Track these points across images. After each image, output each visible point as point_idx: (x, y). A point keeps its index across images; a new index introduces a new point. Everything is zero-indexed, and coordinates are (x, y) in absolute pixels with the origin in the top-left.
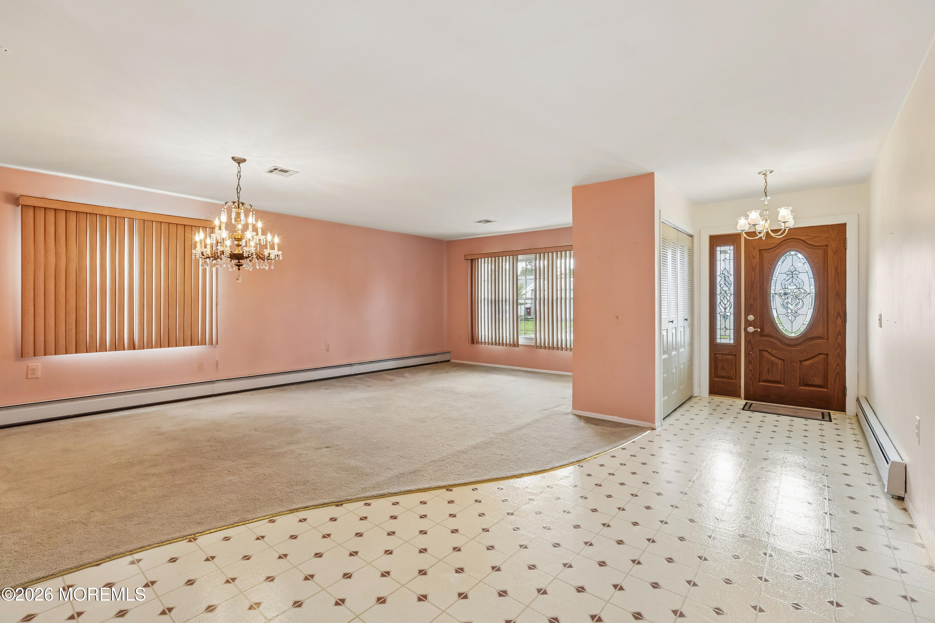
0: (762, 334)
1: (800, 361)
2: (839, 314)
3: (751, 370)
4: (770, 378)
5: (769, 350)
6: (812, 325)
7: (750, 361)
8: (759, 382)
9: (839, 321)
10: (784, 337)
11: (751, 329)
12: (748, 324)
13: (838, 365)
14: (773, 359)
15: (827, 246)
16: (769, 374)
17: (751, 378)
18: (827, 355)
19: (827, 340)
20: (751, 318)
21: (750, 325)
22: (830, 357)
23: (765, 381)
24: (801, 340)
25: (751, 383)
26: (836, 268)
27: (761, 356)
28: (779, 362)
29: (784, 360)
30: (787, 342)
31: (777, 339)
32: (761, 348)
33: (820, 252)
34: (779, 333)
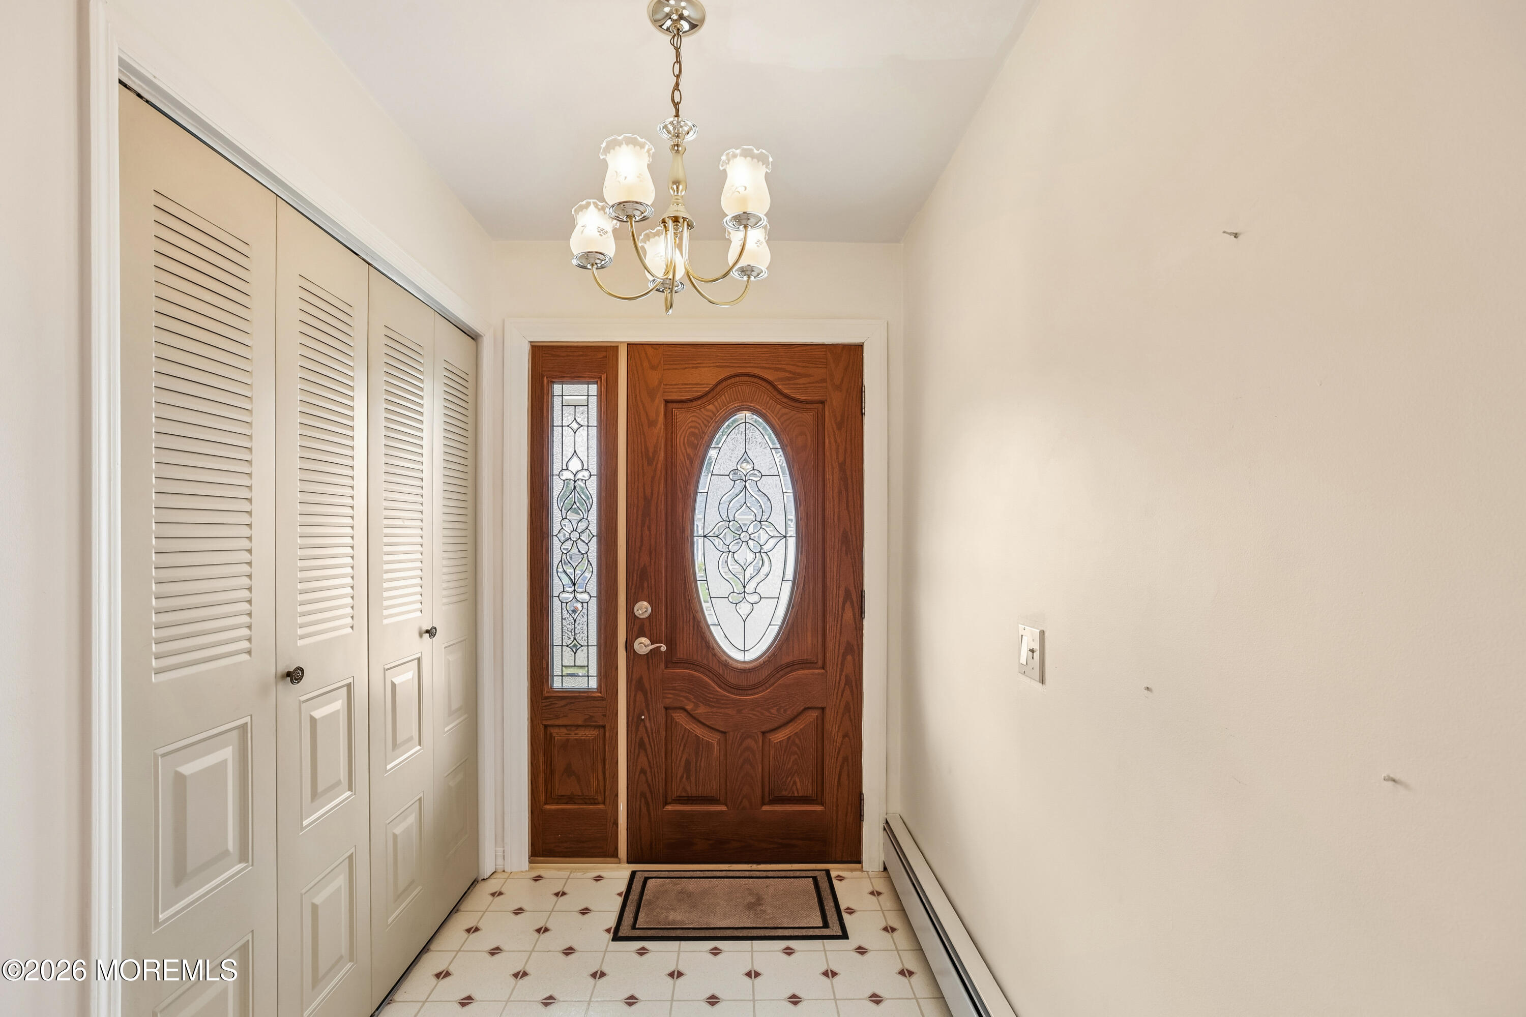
0: (670, 659)
1: (763, 733)
2: (848, 594)
3: (643, 771)
4: (692, 791)
5: (689, 707)
6: (791, 629)
7: (641, 745)
8: (666, 803)
9: (848, 615)
10: (725, 664)
11: (643, 645)
12: (637, 628)
13: (845, 736)
14: (699, 731)
15: (823, 402)
16: (688, 778)
17: (643, 795)
18: (823, 709)
19: (823, 668)
20: (643, 609)
21: (641, 634)
22: (828, 711)
23: (680, 800)
24: (765, 673)
25: (644, 809)
26: (842, 466)
27: (670, 725)
28: (713, 739)
29: (725, 733)
30: (732, 679)
31: (708, 671)
32: (668, 702)
33: (808, 417)
34: (715, 655)
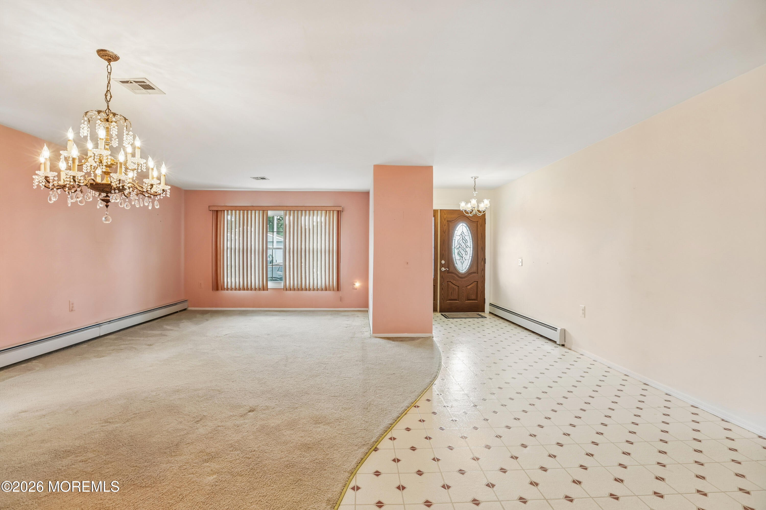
0: (448, 272)
1: (466, 286)
2: (482, 259)
3: (443, 294)
4: (452, 298)
5: (452, 281)
6: (471, 266)
7: (442, 289)
8: (447, 301)
9: (483, 263)
10: (459, 273)
11: (443, 269)
12: (442, 266)
13: (482, 287)
14: (454, 286)
15: (478, 221)
16: (452, 295)
17: (443, 299)
18: (477, 282)
19: (477, 273)
20: (443, 262)
21: (443, 267)
22: (479, 283)
23: (450, 300)
24: (466, 275)
25: (443, 302)
27: (448, 285)
28: (456, 288)
29: (458, 286)
30: (460, 275)
31: (456, 274)
32: (448, 280)
33: (475, 224)
34: (457, 271)
